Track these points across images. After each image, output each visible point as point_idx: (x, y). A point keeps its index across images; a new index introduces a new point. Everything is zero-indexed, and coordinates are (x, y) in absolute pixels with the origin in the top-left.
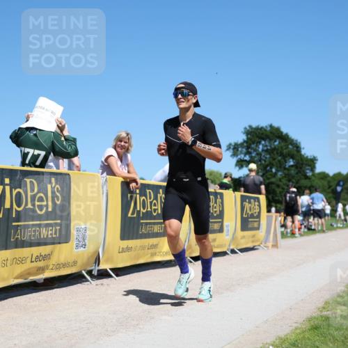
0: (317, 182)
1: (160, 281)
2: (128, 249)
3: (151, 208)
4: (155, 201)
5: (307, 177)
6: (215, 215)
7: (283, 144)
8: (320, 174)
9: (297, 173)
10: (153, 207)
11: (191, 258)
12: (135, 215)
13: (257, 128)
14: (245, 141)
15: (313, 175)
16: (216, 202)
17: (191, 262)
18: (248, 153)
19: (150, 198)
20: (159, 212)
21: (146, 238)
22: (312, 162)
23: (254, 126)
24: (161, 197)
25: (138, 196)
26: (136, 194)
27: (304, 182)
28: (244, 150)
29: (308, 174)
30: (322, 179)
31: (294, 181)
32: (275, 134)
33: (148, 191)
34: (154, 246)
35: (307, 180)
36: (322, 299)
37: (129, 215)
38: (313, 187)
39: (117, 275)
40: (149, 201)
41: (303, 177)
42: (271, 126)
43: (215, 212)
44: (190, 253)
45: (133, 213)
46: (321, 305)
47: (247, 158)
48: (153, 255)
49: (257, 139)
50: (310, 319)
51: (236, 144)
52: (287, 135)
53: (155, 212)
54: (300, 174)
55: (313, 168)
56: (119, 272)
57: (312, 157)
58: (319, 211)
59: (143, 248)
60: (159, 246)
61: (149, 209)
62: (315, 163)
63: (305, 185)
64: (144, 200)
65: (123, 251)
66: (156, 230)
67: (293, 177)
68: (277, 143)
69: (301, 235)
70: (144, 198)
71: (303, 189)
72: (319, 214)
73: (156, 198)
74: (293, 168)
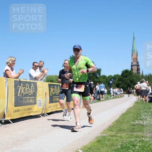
0: (101, 80)
1: (33, 124)
2: (18, 110)
3: (28, 92)
4: (30, 89)
5: (97, 78)
6: (57, 94)
8: (102, 76)
9: (93, 76)
10: (29, 92)
11: (47, 113)
12: (21, 95)
15: (100, 77)
16: (57, 89)
17: (47, 115)
19: (28, 88)
20: (32, 94)
21: (26, 105)
22: (99, 71)
24: (32, 87)
25: (22, 87)
26: (21, 86)
27: (96, 80)
29: (97, 76)
30: (104, 78)
31: (92, 79)
33: (26, 84)
34: (30, 109)
35: (97, 79)
36: (102, 129)
37: (18, 95)
38: (100, 82)
39: (13, 122)
40: (27, 89)
41: (95, 77)
43: (57, 93)
44: (46, 111)
45: (20, 95)
46: (102, 131)
48: (30, 113)
50: (97, 138)
53: (30, 94)
54: (94, 76)
55: (99, 74)
56: (14, 121)
57: (99, 69)
58: (102, 91)
59: (25, 110)
60: (32, 109)
61: (27, 93)
62: (100, 72)
63: (96, 81)
64: (25, 89)
65: (16, 111)
66: (30, 102)
67: (91, 77)
69: (94, 102)
70: (25, 87)
71: (95, 82)
72: (102, 93)
73: (30, 88)
74: (91, 74)
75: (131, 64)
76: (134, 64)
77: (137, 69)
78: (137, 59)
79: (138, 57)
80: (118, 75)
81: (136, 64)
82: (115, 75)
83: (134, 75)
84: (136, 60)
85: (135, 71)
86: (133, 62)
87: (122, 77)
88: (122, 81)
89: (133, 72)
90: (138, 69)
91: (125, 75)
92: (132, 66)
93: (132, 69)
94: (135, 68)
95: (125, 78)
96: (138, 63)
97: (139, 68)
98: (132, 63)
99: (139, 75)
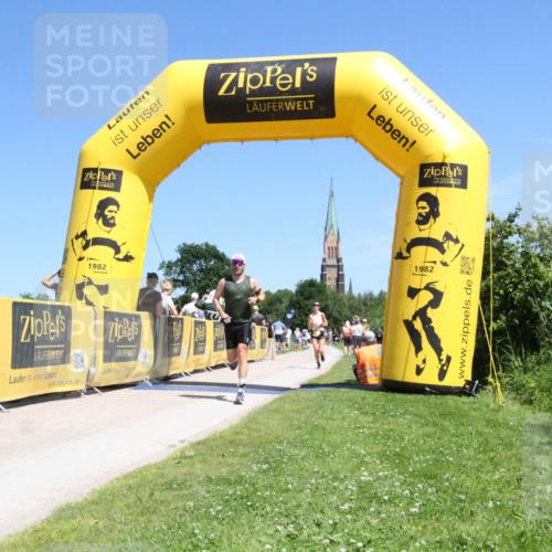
7: (219, 264)
13: (191, 247)
14: (179, 260)
18: (182, 272)
23: (189, 243)
28: (178, 270)
32: (210, 253)
42: (207, 245)
47: (181, 278)
49: (191, 258)
51: (170, 263)
52: (223, 254)
68: (212, 263)
75: (321, 263)
76: (329, 262)
77: (336, 276)
78: (337, 249)
79: (340, 244)
80: (286, 292)
81: (334, 262)
82: (279, 291)
83: (328, 292)
84: (334, 251)
85: (331, 283)
86: (326, 256)
87: (301, 298)
88: (300, 307)
89: (325, 286)
90: (340, 278)
91: (306, 293)
92: (323, 268)
93: (323, 277)
94: (332, 274)
95: (306, 302)
96: (339, 260)
97: (343, 275)
98: (324, 260)
99: (341, 295)
